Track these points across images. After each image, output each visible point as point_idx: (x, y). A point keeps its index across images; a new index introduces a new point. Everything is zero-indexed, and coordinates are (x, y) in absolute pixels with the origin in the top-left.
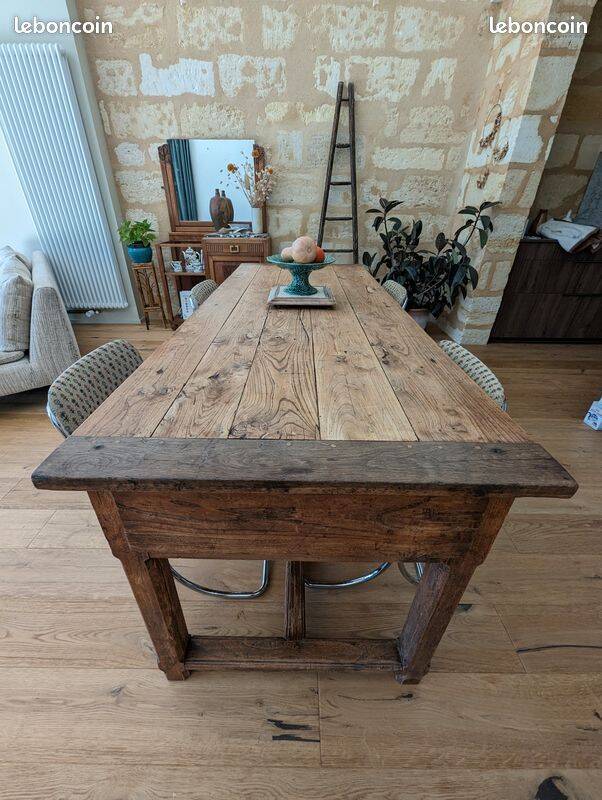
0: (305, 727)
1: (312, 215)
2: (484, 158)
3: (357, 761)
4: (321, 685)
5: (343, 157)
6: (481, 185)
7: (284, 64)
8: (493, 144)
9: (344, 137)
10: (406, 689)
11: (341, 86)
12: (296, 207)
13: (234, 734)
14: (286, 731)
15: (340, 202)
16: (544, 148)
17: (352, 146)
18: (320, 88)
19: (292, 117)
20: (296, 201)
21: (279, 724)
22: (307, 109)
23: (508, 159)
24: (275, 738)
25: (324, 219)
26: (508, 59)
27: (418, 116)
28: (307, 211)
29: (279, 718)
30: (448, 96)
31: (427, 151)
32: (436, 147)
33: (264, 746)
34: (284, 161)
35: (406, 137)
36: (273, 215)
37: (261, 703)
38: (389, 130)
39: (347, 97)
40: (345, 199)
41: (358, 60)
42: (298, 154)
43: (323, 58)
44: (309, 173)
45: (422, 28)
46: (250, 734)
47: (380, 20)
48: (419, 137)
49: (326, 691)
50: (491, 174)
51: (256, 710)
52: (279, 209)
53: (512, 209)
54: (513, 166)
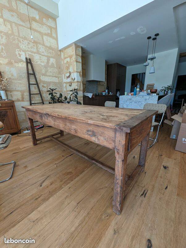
0: (145, 191)
1: (25, 93)
2: (69, 80)
3: (153, 186)
4: (138, 184)
5: (32, 77)
6: (70, 86)
7: (4, 48)
8: (70, 77)
9: (31, 72)
10: (144, 172)
11: (26, 59)
12: (18, 91)
13: (141, 204)
14: (144, 194)
15: (34, 90)
16: (81, 79)
17: (34, 74)
18: (19, 58)
19: (10, 64)
20: (18, 89)
21: (142, 195)
22: (16, 62)
23: (76, 80)
24: (145, 197)
25: (30, 94)
26: (67, 62)
27: (50, 70)
28: (22, 92)
29: (141, 194)
30: (55, 67)
31: (54, 78)
32: (56, 77)
33: (145, 200)
34: (10, 76)
35: (48, 74)
36: (9, 93)
37: (136, 196)
38: (43, 71)
39: (29, 62)
40: (35, 88)
41: (30, 53)
42: (15, 75)
43: (19, 50)
44: (21, 81)
45: (45, 50)
46: (142, 201)
47: (34, 46)
48: (51, 74)
49: (139, 183)
50: (72, 84)
51: (137, 197)
52: (11, 91)
53: (80, 90)
54: (78, 82)
